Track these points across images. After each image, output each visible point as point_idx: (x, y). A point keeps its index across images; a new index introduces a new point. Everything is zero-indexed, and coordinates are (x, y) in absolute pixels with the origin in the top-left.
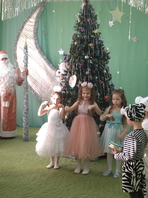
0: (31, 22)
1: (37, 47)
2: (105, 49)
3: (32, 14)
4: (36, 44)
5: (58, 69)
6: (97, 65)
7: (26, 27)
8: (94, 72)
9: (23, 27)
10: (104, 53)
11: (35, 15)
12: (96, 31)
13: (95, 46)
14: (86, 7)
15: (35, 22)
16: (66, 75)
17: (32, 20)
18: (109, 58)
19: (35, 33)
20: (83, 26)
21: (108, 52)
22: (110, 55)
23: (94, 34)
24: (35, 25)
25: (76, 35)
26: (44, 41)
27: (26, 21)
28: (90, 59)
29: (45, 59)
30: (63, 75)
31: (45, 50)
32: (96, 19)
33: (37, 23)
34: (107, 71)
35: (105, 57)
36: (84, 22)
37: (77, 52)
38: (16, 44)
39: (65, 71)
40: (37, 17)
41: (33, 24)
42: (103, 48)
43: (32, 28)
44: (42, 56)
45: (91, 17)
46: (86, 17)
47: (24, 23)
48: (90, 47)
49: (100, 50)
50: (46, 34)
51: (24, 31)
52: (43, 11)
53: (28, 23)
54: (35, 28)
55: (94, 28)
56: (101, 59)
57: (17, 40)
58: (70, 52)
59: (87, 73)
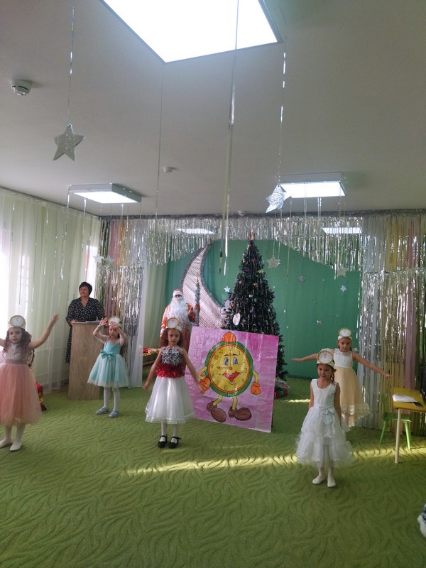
0: (198, 260)
5: (223, 306)
6: (261, 305)
7: (193, 264)
8: (258, 311)
9: (190, 265)
10: (269, 292)
11: (202, 253)
12: (260, 271)
13: (259, 285)
14: (250, 248)
15: (202, 260)
16: (230, 313)
17: (199, 258)
18: (274, 298)
19: (201, 271)
21: (272, 291)
22: (274, 294)
23: (258, 274)
24: (202, 263)
25: (240, 275)
26: (210, 278)
27: (194, 259)
29: (210, 296)
30: (227, 312)
31: (211, 287)
34: (271, 310)
35: (270, 296)
36: (249, 263)
38: (183, 281)
39: (229, 309)
40: (204, 255)
42: (268, 288)
43: (199, 266)
45: (256, 257)
46: (251, 257)
48: (254, 286)
49: (264, 289)
50: (212, 272)
51: (191, 268)
52: (210, 250)
54: (201, 266)
55: (259, 268)
56: (266, 298)
58: (235, 291)
59: (251, 311)
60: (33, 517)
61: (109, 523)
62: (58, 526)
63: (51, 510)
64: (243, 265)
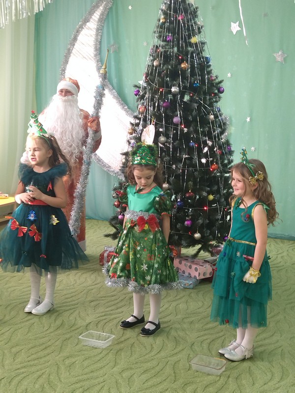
0: (89, 29)
2: (214, 74)
3: (91, 13)
4: (98, 69)
6: (196, 105)
7: (80, 38)
8: (190, 118)
9: (75, 39)
11: (96, 16)
12: (194, 40)
13: (192, 67)
15: (98, 30)
16: (138, 125)
17: (92, 25)
18: (222, 92)
19: (96, 50)
20: (169, 30)
21: (219, 79)
22: (223, 85)
23: (191, 45)
24: (97, 35)
25: (156, 48)
27: (81, 27)
28: (181, 93)
29: (114, 97)
30: (132, 124)
33: (99, 30)
36: (171, 22)
37: (157, 80)
38: (64, 70)
40: (101, 20)
41: (94, 32)
43: (92, 41)
44: (110, 90)
45: (186, 11)
46: (175, 11)
47: (78, 32)
49: (203, 76)
50: (117, 50)
52: (111, 8)
53: (85, 31)
54: (97, 40)
56: (205, 93)
57: (66, 62)
58: (146, 80)
59: (176, 120)
64: (162, 26)
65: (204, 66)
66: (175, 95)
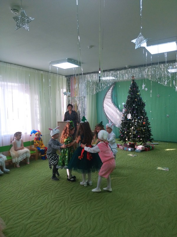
1: (112, 102)
2: (143, 101)
3: (110, 88)
4: (112, 101)
5: (122, 111)
6: (139, 109)
7: (107, 94)
9: (106, 94)
10: (142, 103)
11: (111, 88)
13: (138, 100)
14: (133, 83)
15: (112, 92)
16: (125, 114)
17: (110, 91)
18: (145, 105)
19: (111, 96)
20: (132, 92)
21: (144, 102)
23: (137, 95)
24: (111, 93)
25: (129, 96)
26: (115, 99)
27: (108, 91)
28: (135, 106)
31: (116, 103)
32: (138, 88)
34: (144, 111)
35: (143, 105)
36: (132, 90)
37: (129, 103)
38: (103, 102)
39: (124, 112)
40: (112, 89)
41: (111, 92)
44: (115, 106)
45: (136, 87)
46: (133, 87)
47: (107, 92)
48: (136, 101)
49: (140, 102)
50: (116, 96)
51: (107, 96)
52: (115, 87)
53: (108, 92)
54: (111, 94)
55: (137, 92)
56: (141, 106)
57: (104, 100)
58: (127, 104)
59: (135, 112)
60: (41, 204)
61: (73, 208)
62: (51, 209)
63: (49, 201)
64: (130, 91)
65: (141, 99)
66: (134, 107)
